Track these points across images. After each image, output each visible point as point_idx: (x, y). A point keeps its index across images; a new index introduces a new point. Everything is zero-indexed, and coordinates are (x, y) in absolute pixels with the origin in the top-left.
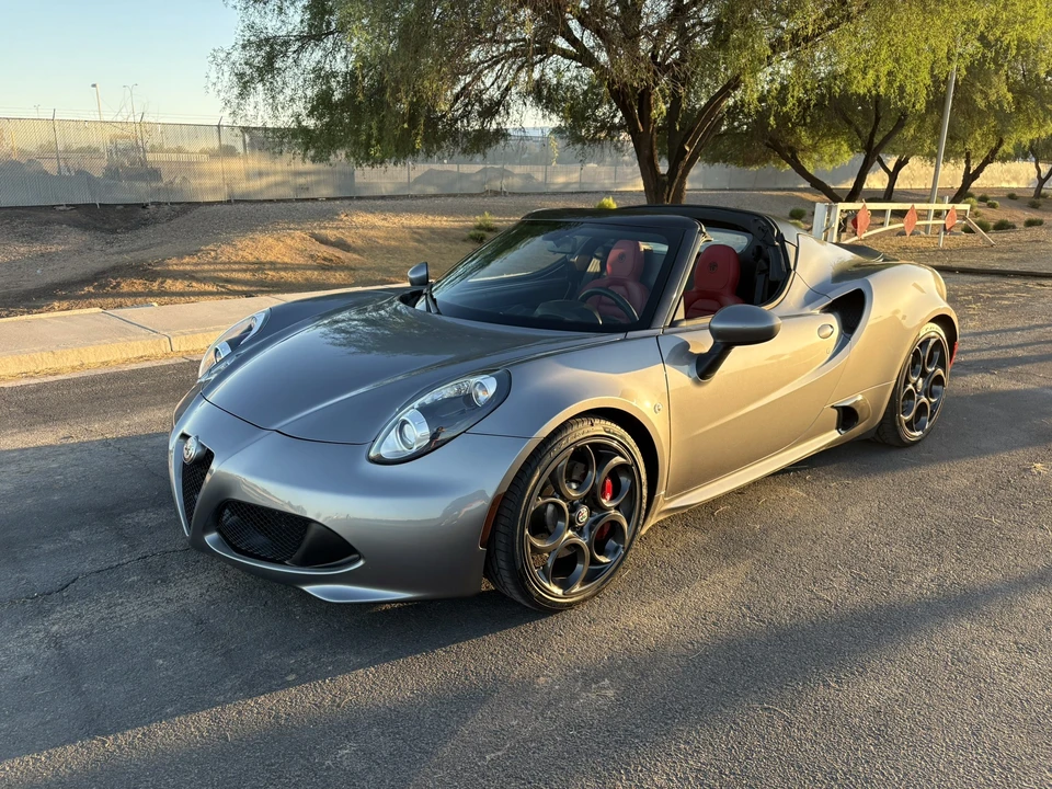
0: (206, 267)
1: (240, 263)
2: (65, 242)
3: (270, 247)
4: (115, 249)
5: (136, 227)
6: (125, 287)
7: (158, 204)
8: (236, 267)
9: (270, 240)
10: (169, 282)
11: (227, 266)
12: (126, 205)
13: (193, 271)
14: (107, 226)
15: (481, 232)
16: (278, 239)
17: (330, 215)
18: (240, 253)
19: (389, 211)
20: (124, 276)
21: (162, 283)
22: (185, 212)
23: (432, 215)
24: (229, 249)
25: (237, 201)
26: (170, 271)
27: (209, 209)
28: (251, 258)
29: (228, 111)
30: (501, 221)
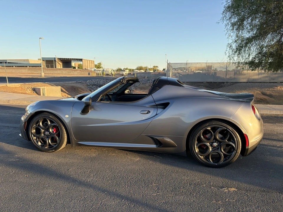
7: (227, 82)
12: (219, 82)
25: (249, 82)
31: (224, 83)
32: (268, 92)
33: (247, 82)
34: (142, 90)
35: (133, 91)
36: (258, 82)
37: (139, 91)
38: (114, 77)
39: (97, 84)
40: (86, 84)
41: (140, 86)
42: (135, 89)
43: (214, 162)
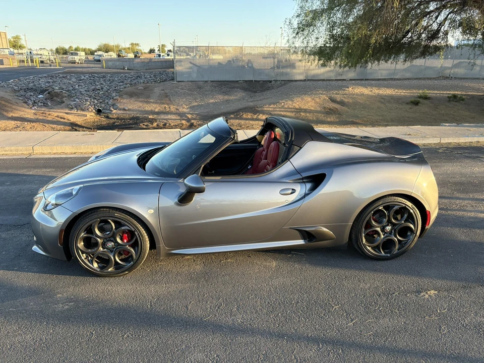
0: (278, 109)
1: (292, 108)
2: (236, 96)
3: (308, 103)
4: (252, 100)
5: (264, 91)
6: (244, 116)
7: (276, 81)
8: (290, 110)
9: (309, 99)
10: (261, 115)
11: (286, 110)
12: (264, 81)
13: (272, 111)
14: (254, 90)
15: (418, 100)
16: (313, 99)
17: (345, 88)
18: (294, 104)
19: (375, 87)
20: (246, 112)
21: (258, 115)
22: (285, 85)
23: (398, 89)
24: (290, 102)
25: (308, 80)
26: (263, 110)
27: (295, 83)
28: (297, 107)
30: (436, 94)
31: (270, 82)
32: (338, 98)
33: (305, 80)
34: (133, 99)
35: (115, 100)
36: (321, 80)
37: (128, 100)
38: (58, 67)
39: (34, 88)
40: (10, 89)
41: (125, 89)
42: (120, 97)
43: (385, 253)
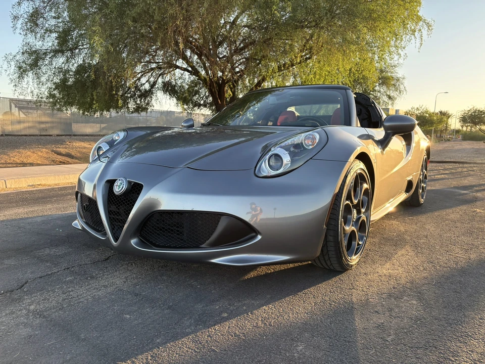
1: (12, 163)
3: (30, 156)
8: (10, 165)
9: (29, 153)
11: (4, 165)
16: (33, 152)
17: (62, 142)
18: (12, 158)
19: (92, 141)
24: (5, 157)
25: (6, 135)
29: (13, 84)
